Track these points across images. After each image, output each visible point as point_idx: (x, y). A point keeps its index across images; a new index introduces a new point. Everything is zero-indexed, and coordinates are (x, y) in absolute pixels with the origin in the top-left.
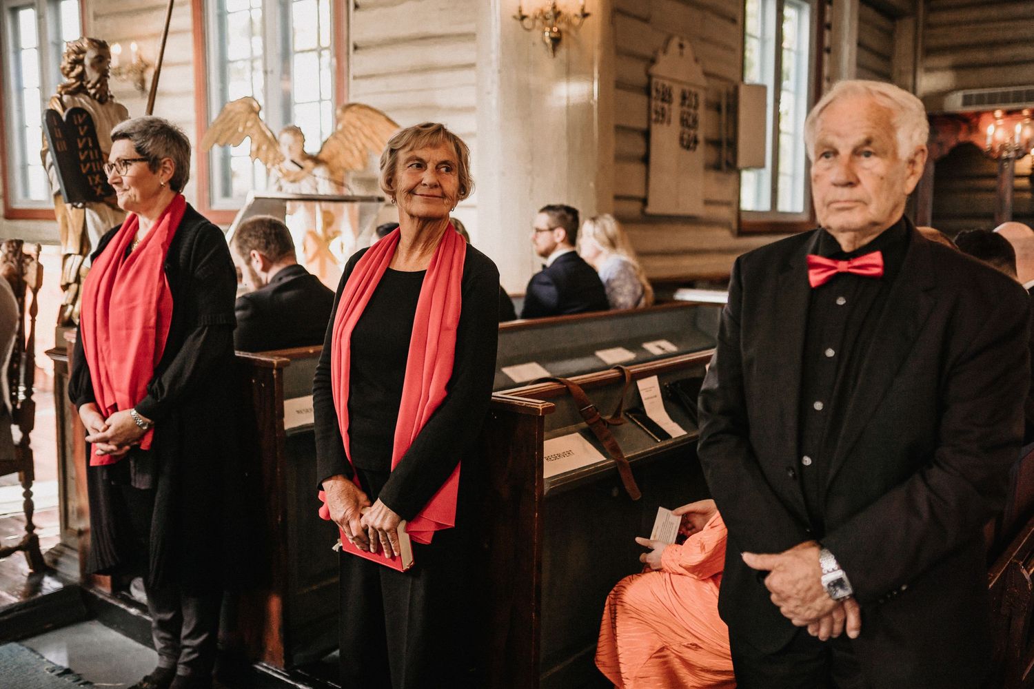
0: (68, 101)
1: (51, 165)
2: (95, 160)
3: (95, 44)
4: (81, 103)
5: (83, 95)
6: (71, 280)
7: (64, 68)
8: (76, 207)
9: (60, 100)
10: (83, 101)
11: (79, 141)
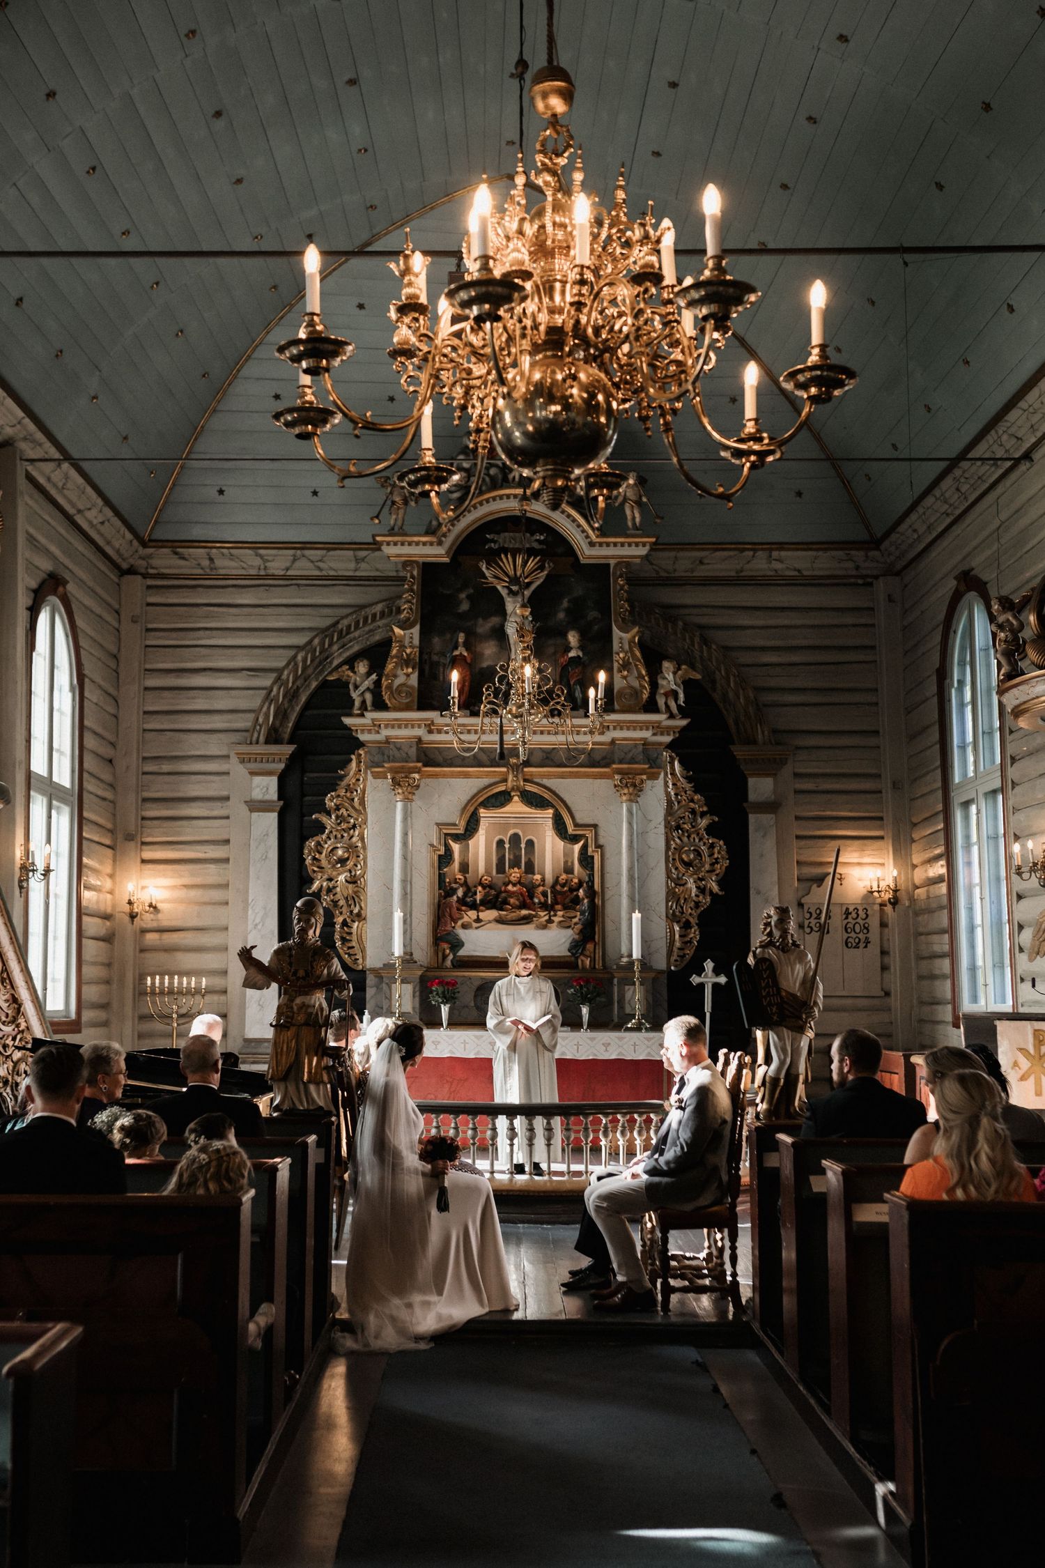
4: (768, 953)
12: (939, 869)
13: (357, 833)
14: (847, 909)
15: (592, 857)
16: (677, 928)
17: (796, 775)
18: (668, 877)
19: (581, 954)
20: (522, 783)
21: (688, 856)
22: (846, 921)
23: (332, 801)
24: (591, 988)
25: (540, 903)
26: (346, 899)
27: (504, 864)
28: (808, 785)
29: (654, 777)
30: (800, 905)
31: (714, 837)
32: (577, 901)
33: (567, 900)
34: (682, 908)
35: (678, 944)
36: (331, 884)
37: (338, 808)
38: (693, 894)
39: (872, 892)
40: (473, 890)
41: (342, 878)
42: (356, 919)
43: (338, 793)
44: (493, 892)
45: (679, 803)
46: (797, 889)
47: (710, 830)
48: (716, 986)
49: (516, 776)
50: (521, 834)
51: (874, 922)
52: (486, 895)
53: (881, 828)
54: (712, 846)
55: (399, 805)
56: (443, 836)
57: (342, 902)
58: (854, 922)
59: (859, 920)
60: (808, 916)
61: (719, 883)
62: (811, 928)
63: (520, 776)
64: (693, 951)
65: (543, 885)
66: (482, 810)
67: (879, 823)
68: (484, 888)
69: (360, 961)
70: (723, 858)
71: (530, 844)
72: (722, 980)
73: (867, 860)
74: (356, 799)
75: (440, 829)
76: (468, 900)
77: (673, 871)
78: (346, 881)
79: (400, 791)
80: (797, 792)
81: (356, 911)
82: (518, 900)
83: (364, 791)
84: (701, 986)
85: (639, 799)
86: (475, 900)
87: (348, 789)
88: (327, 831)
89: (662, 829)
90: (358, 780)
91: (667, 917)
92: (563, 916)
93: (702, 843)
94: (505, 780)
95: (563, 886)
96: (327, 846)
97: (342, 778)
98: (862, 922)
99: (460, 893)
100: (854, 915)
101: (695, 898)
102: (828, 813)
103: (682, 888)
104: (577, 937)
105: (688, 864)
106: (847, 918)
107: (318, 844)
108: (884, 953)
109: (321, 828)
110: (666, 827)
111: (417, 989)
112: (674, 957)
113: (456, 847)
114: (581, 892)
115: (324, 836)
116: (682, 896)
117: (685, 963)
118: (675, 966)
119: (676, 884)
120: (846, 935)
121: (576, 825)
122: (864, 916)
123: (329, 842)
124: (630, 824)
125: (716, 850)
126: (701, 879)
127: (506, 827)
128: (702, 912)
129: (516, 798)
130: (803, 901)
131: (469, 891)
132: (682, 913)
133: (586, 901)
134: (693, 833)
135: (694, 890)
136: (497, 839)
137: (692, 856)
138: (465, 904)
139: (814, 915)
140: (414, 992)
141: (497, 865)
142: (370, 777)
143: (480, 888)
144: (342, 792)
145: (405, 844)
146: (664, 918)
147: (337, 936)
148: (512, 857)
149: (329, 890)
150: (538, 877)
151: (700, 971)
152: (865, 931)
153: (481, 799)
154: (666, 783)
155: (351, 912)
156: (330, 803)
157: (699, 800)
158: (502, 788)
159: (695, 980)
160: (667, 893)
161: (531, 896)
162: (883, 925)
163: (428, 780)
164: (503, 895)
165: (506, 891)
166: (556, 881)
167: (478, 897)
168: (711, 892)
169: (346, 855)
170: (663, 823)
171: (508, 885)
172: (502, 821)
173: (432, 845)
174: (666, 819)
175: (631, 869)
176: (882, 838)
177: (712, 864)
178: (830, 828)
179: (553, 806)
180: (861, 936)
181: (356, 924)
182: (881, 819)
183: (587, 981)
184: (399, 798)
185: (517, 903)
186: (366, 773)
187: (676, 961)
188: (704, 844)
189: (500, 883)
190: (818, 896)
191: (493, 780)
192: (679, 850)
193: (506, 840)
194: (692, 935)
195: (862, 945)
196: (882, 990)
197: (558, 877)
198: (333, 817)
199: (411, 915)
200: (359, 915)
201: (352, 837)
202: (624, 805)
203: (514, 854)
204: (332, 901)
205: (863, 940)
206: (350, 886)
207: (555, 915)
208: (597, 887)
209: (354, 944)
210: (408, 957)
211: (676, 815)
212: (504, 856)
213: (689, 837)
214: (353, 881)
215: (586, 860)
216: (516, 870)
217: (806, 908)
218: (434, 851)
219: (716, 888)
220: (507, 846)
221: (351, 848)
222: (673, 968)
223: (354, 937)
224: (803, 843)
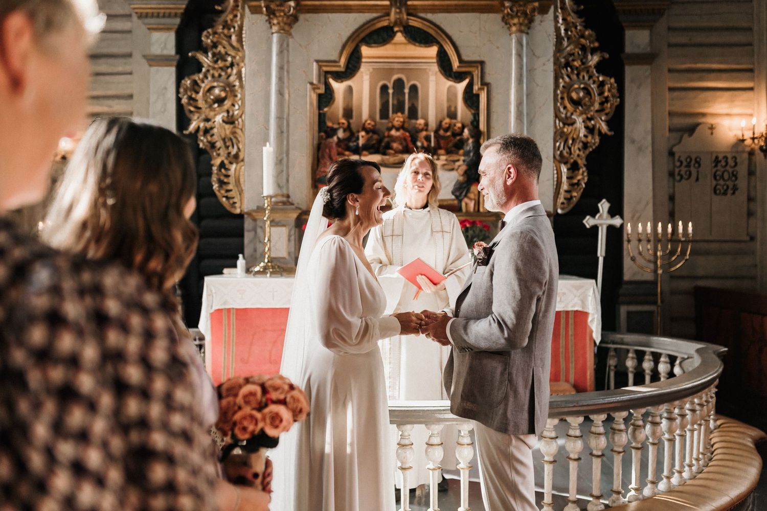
13: (235, 71)
14: (717, 157)
15: (478, 96)
16: (564, 169)
17: (670, 29)
18: (556, 116)
19: (466, 196)
20: (405, 17)
21: (578, 93)
22: (714, 170)
23: (208, 37)
24: (477, 232)
25: (423, 147)
26: (224, 140)
27: (388, 111)
28: (682, 39)
29: (543, 10)
30: (671, 154)
31: (604, 74)
32: (460, 145)
33: (451, 145)
34: (570, 149)
35: (565, 186)
36: (208, 125)
37: (215, 45)
38: (581, 135)
39: (743, 140)
40: (356, 135)
41: (219, 119)
42: (233, 160)
43: (215, 29)
44: (375, 137)
45: (568, 39)
46: (669, 139)
47: (600, 67)
48: (610, 228)
49: (399, 8)
50: (404, 79)
51: (742, 170)
52: (368, 140)
53: (752, 79)
54: (602, 85)
55: (275, 38)
56: (323, 74)
57: (218, 144)
58: (723, 169)
59: (728, 168)
60: (678, 164)
61: (608, 122)
62: (682, 177)
63: (403, 10)
64: (580, 193)
65: (427, 130)
66: (365, 51)
67: (749, 74)
68: (367, 132)
69: (237, 205)
70: (613, 96)
71: (414, 89)
72: (617, 222)
73: (735, 110)
74: (234, 38)
75: (320, 67)
76: (351, 144)
77: (562, 109)
78: (223, 121)
79: (275, 21)
80: (670, 45)
81: (234, 151)
82: (401, 144)
83: (241, 28)
84: (595, 228)
85: (529, 31)
86: (358, 144)
87: (226, 26)
88: (204, 70)
89: (550, 67)
90: (236, 16)
91: (554, 157)
92: (446, 160)
93: (591, 81)
94: (388, 14)
95: (446, 130)
96: (204, 86)
97: (219, 13)
98: (730, 170)
99: (341, 134)
100: (723, 163)
101: (584, 139)
102: (699, 66)
103: (570, 128)
104: (461, 178)
105: (576, 103)
106: (716, 166)
107: (195, 83)
108: (750, 199)
109: (199, 67)
110: (555, 64)
111: (293, 232)
112: (561, 199)
113: (339, 87)
114: (466, 132)
115: (201, 76)
116: (571, 135)
117: (572, 206)
118: (562, 209)
119: (564, 124)
120: (714, 183)
121: (461, 61)
122: (733, 164)
123: (206, 81)
124: (519, 55)
125: (607, 87)
126: (590, 119)
127: (391, 71)
128: (591, 153)
129: (399, 37)
130: (675, 149)
131: (352, 135)
132: (571, 153)
133: (471, 141)
134: (583, 70)
135: (583, 132)
136: (381, 84)
137: (581, 94)
138: (348, 149)
139: (685, 163)
140: (289, 236)
141: (381, 111)
142: (247, 10)
143: (363, 133)
144: (220, 29)
145: (280, 79)
146: (552, 160)
147: (214, 178)
148: (395, 102)
149: (207, 131)
150: (421, 121)
151: (594, 212)
152: (734, 178)
153: (362, 35)
154: (556, 18)
155: (229, 153)
156: (207, 40)
157: (589, 34)
158: (385, 23)
159: (589, 222)
160: (555, 133)
161: (414, 141)
162: (751, 173)
163: (308, 16)
164: (386, 140)
165: (390, 136)
166: (439, 126)
167: (361, 142)
168: (600, 133)
169: (223, 94)
170: (552, 60)
171: (390, 129)
172: (386, 66)
173: (311, 84)
174: (555, 56)
175: (519, 105)
176: (752, 89)
177: (602, 104)
178: (701, 79)
179: (438, 43)
180: (730, 183)
181: (234, 166)
182: (751, 70)
183: (473, 223)
184: (275, 29)
185: (400, 147)
186: (243, 8)
187: (563, 203)
188: (594, 82)
189: (383, 129)
190: (690, 145)
191: (375, 15)
192: (568, 88)
193: (390, 85)
194: (579, 177)
195: (730, 192)
196: (748, 234)
197: (441, 122)
198: (210, 55)
199: (288, 155)
200: (236, 156)
201: (229, 76)
202: (514, 36)
203: (398, 100)
204: (209, 142)
205: (731, 187)
206: (227, 126)
207: (438, 159)
208: (482, 126)
209: (230, 187)
210: (285, 199)
211: (565, 53)
212: (388, 102)
213: (578, 75)
214: (230, 121)
215: (471, 99)
216: (399, 114)
217: (677, 157)
218: (314, 89)
219: (604, 128)
220: (391, 91)
221: (230, 89)
222: (560, 211)
223: (232, 180)
224: (676, 94)
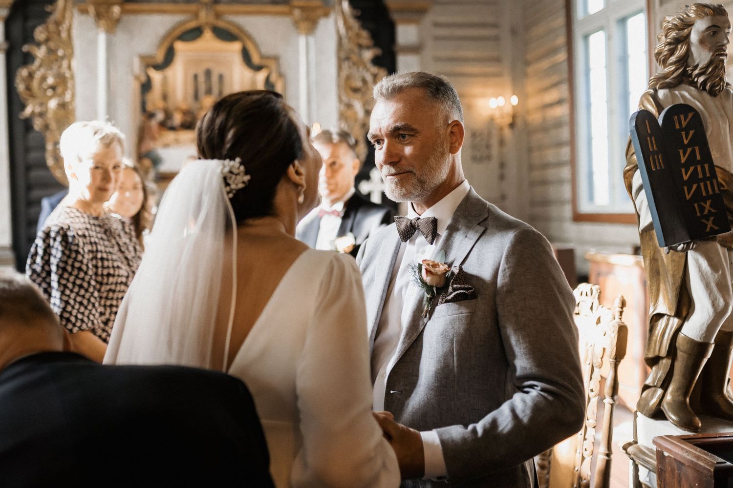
0: (665, 96)
1: (640, 189)
2: (705, 179)
3: (706, 10)
4: (683, 97)
5: (687, 87)
6: (663, 353)
7: (659, 54)
8: (675, 249)
9: (655, 97)
10: (686, 94)
11: (681, 151)
12: (563, 91)
13: (65, 63)
17: (436, 24)
20: (212, 19)
23: (41, 33)
27: (200, 94)
36: (44, 109)
37: (47, 40)
39: (493, 119)
40: (172, 116)
43: (47, 27)
44: (189, 117)
49: (207, 13)
50: (213, 69)
54: (375, 76)
55: (102, 38)
56: (143, 66)
57: (53, 126)
63: (210, 13)
66: (179, 46)
68: (183, 113)
71: (221, 77)
74: (63, 33)
75: (141, 60)
76: (168, 124)
77: (344, 96)
79: (102, 24)
83: (69, 27)
86: (174, 124)
87: (56, 24)
88: (37, 61)
90: (65, 15)
94: (197, 17)
96: (38, 75)
97: (49, 14)
99: (160, 116)
103: (351, 111)
105: (356, 91)
107: (29, 75)
109: (32, 58)
113: (156, 77)
115: (35, 66)
121: (260, 56)
123: (40, 72)
124: (307, 55)
127: (200, 62)
129: (208, 35)
131: (168, 116)
136: (192, 72)
137: (359, 84)
141: (192, 95)
142: (76, 12)
143: (178, 114)
144: (50, 27)
145: (108, 71)
149: (41, 115)
153: (177, 34)
154: (337, 22)
156: (38, 36)
157: (366, 37)
158: (195, 25)
167: (177, 121)
169: (56, 83)
172: (197, 56)
173: (134, 75)
175: (307, 94)
179: (240, 40)
184: (100, 30)
186: (72, 9)
189: (195, 109)
193: (201, 74)
198: (43, 48)
201: (60, 67)
202: (302, 37)
203: (208, 85)
206: (59, 111)
211: (345, 50)
212: (199, 87)
213: (357, 67)
218: (136, 80)
220: (202, 79)
221: (60, 77)
